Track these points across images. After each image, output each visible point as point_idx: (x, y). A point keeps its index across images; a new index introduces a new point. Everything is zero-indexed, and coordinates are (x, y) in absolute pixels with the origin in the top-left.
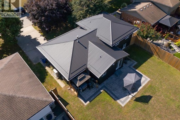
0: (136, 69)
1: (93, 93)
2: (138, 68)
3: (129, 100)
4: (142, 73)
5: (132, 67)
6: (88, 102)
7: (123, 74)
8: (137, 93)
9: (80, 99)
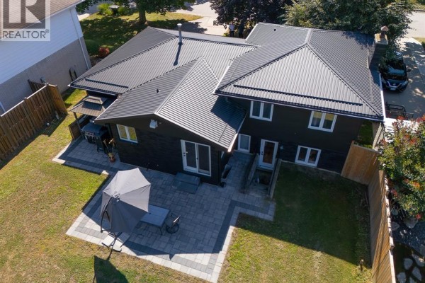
0: (237, 225)
1: (91, 161)
2: (244, 228)
3: (96, 241)
4: (230, 249)
5: (238, 209)
6: (63, 161)
7: (191, 196)
8: (128, 256)
9: (67, 147)
